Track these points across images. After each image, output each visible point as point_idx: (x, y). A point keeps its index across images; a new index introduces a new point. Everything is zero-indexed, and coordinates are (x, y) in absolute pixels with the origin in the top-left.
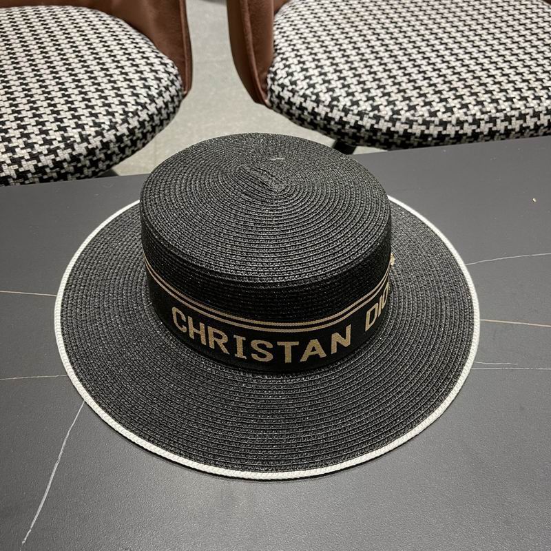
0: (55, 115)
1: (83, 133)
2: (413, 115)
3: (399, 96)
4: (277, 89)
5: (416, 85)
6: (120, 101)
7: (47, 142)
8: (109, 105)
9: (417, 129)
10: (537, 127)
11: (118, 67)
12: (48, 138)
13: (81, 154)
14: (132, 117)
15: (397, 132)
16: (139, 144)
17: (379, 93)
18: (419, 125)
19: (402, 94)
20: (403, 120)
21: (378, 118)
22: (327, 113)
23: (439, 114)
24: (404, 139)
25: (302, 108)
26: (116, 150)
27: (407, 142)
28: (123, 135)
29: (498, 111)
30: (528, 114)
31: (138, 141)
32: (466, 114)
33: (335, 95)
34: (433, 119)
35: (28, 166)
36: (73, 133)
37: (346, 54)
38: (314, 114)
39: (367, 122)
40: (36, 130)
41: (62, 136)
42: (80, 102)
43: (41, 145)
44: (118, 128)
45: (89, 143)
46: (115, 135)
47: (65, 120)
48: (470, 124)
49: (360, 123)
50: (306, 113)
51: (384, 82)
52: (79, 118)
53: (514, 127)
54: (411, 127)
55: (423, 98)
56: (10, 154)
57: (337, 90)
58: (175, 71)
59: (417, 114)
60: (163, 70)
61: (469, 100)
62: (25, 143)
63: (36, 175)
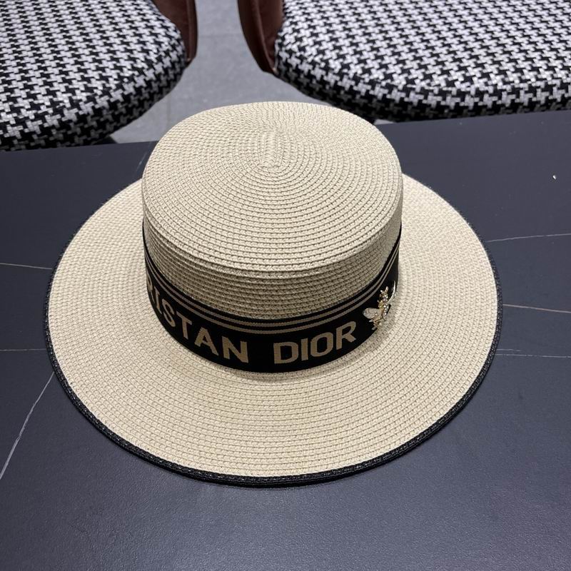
0: (44, 79)
1: (74, 98)
2: (429, 85)
3: (415, 64)
4: (284, 55)
5: (434, 52)
6: (115, 65)
7: (35, 107)
8: (103, 69)
9: (432, 100)
10: (564, 100)
11: (115, 29)
12: (36, 102)
13: (70, 121)
14: (128, 83)
15: (411, 103)
16: (135, 113)
17: (393, 60)
18: (435, 95)
19: (418, 61)
20: (418, 90)
21: (390, 88)
22: (336, 82)
23: (457, 84)
24: (418, 111)
25: (310, 76)
26: (110, 117)
27: (422, 114)
28: (117, 101)
29: (522, 81)
30: (555, 85)
31: (134, 110)
32: (486, 84)
33: (346, 62)
34: (450, 89)
35: (14, 131)
36: (63, 98)
37: (361, 18)
38: (323, 82)
39: (379, 92)
40: (23, 94)
41: (51, 100)
42: (72, 65)
43: (28, 110)
44: (112, 94)
45: (80, 109)
46: (109, 101)
47: (55, 84)
48: (491, 95)
49: (371, 92)
50: (314, 82)
51: (399, 48)
52: (70, 82)
53: (538, 99)
54: (426, 98)
55: (440, 66)
57: (348, 57)
58: (177, 35)
59: (433, 84)
60: (164, 34)
61: (490, 68)
62: (11, 107)
63: (22, 142)
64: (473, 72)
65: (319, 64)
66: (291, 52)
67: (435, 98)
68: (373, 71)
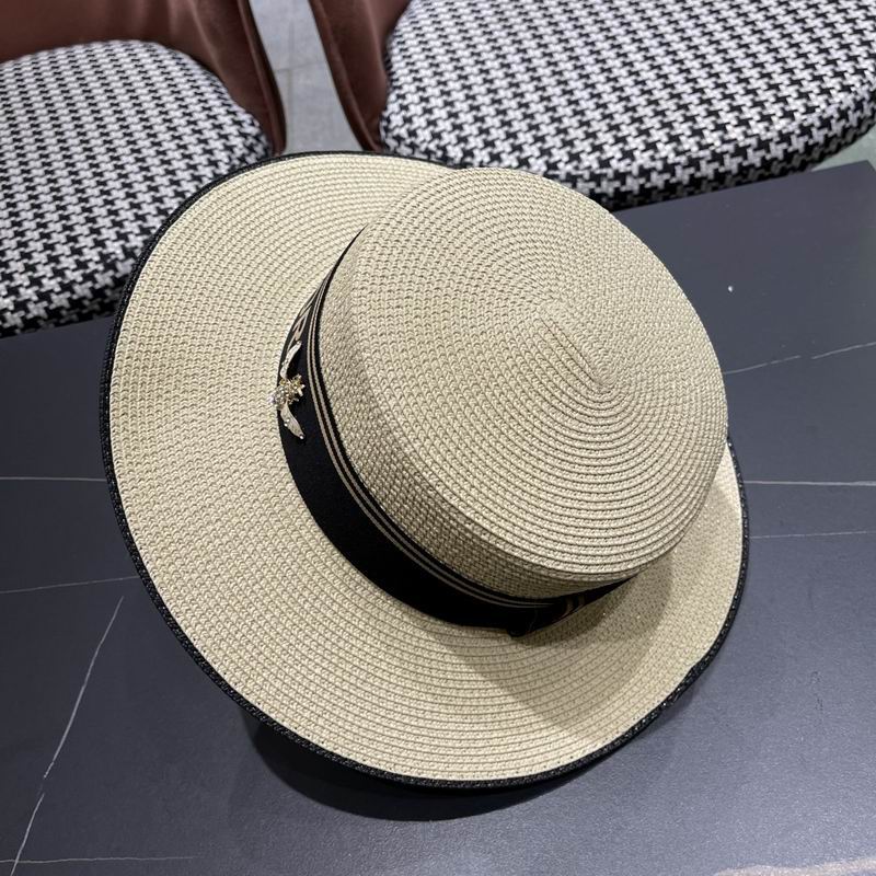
0: (90, 225)
1: (128, 245)
2: (577, 168)
3: (558, 141)
5: (584, 119)
6: (175, 191)
7: (81, 265)
8: (161, 200)
10: (766, 164)
11: (174, 138)
12: (82, 259)
17: (529, 137)
18: (586, 181)
19: (562, 136)
23: (614, 163)
29: (702, 147)
30: (749, 146)
32: (653, 158)
33: (468, 147)
34: (604, 171)
35: (60, 300)
36: (114, 248)
37: (489, 77)
40: (67, 250)
41: (100, 254)
42: (123, 199)
43: (74, 270)
47: (103, 231)
48: (660, 173)
51: (538, 119)
52: (121, 224)
53: (728, 169)
55: (591, 140)
56: (36, 288)
57: (471, 139)
59: (581, 166)
60: (236, 133)
61: (659, 135)
62: (54, 270)
63: (72, 312)
64: (635, 143)
65: (435, 153)
66: (399, 139)
67: (586, 185)
68: (503, 156)
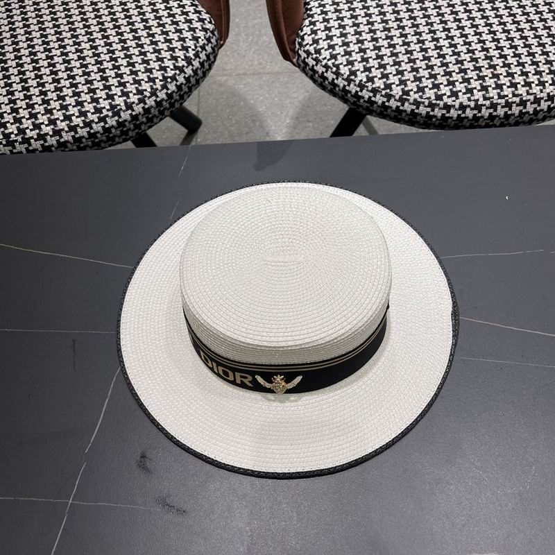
0: (104, 82)
1: (128, 101)
2: (421, 97)
3: (411, 76)
5: (430, 64)
6: (160, 66)
7: (98, 111)
8: (151, 71)
9: (423, 110)
10: (536, 112)
11: (159, 25)
12: (98, 106)
13: (126, 121)
14: (171, 83)
15: (405, 111)
17: (394, 70)
18: (425, 107)
19: (415, 73)
20: (411, 101)
21: (389, 97)
22: (344, 86)
23: (445, 97)
24: (411, 117)
25: (323, 77)
26: (157, 113)
28: (163, 100)
29: (500, 97)
30: (529, 100)
31: (176, 103)
32: (469, 99)
33: (353, 69)
34: (438, 102)
35: (82, 132)
36: (119, 101)
37: (371, 20)
39: (379, 99)
40: (88, 98)
41: (110, 104)
42: (126, 66)
43: (92, 114)
44: (158, 94)
45: (133, 110)
46: (156, 101)
47: (113, 88)
48: (472, 109)
49: (373, 99)
50: (327, 82)
51: (401, 58)
52: (124, 85)
53: (513, 112)
54: (418, 108)
55: (433, 80)
56: (67, 122)
57: (356, 63)
59: (424, 97)
60: (200, 28)
62: (79, 111)
63: (89, 140)
64: (460, 87)
65: (332, 69)
66: (308, 53)
68: (376, 80)
